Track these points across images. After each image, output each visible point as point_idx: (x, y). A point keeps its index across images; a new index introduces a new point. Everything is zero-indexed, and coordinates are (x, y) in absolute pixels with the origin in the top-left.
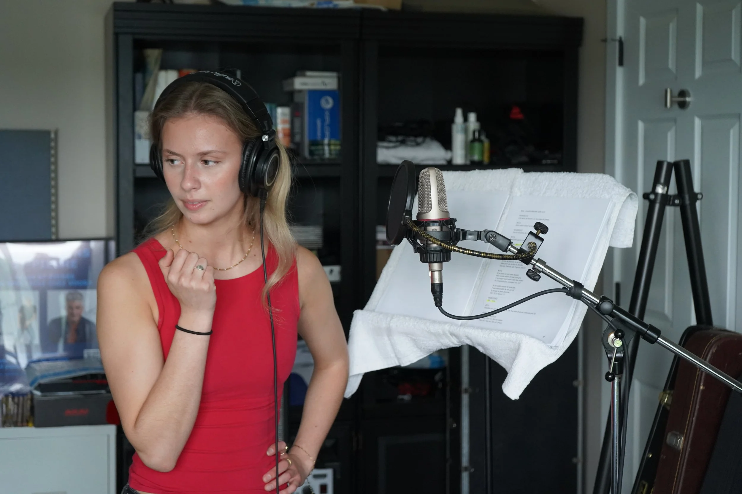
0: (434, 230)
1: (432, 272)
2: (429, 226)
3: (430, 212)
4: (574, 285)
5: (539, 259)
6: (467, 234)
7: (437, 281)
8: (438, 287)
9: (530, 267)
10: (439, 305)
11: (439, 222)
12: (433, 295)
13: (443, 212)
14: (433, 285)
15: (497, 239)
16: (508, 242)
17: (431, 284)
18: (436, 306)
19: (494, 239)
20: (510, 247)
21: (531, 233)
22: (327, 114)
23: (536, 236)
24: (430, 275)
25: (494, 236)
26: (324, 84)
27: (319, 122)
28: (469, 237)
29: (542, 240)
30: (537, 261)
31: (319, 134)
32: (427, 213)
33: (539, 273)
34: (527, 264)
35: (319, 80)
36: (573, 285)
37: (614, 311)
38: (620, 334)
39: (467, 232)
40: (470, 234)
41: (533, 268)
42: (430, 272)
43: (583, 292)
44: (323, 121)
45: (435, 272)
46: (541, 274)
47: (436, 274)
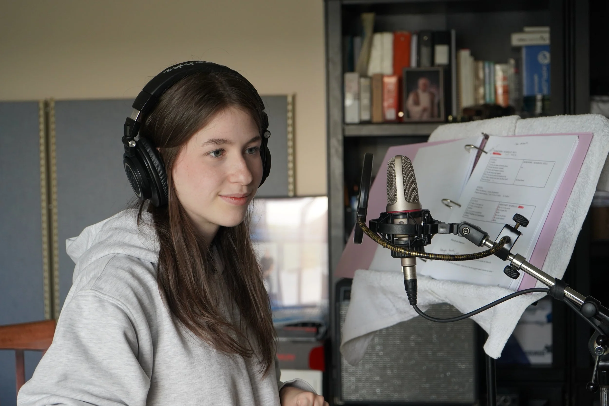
0: (401, 223)
1: (405, 267)
2: (396, 218)
3: (396, 204)
4: (556, 284)
5: (517, 254)
6: (439, 227)
7: (409, 278)
8: (410, 283)
9: (508, 263)
10: (412, 303)
11: (405, 214)
12: (407, 293)
13: (411, 203)
14: (406, 281)
15: (471, 232)
16: (482, 235)
17: (404, 280)
18: (411, 304)
19: (467, 232)
20: (484, 241)
21: (507, 226)
22: (545, 69)
23: (514, 230)
24: (403, 271)
25: (467, 229)
26: (542, 38)
27: (536, 78)
28: (441, 230)
29: (519, 233)
30: (514, 257)
31: (536, 89)
32: (393, 204)
33: (518, 270)
34: (505, 260)
35: (538, 36)
36: (553, 284)
37: (601, 313)
38: (601, 340)
39: (439, 225)
40: (442, 227)
41: (511, 265)
42: (403, 267)
43: (565, 291)
44: (540, 77)
45: (407, 267)
46: (520, 271)
47: (408, 270)
